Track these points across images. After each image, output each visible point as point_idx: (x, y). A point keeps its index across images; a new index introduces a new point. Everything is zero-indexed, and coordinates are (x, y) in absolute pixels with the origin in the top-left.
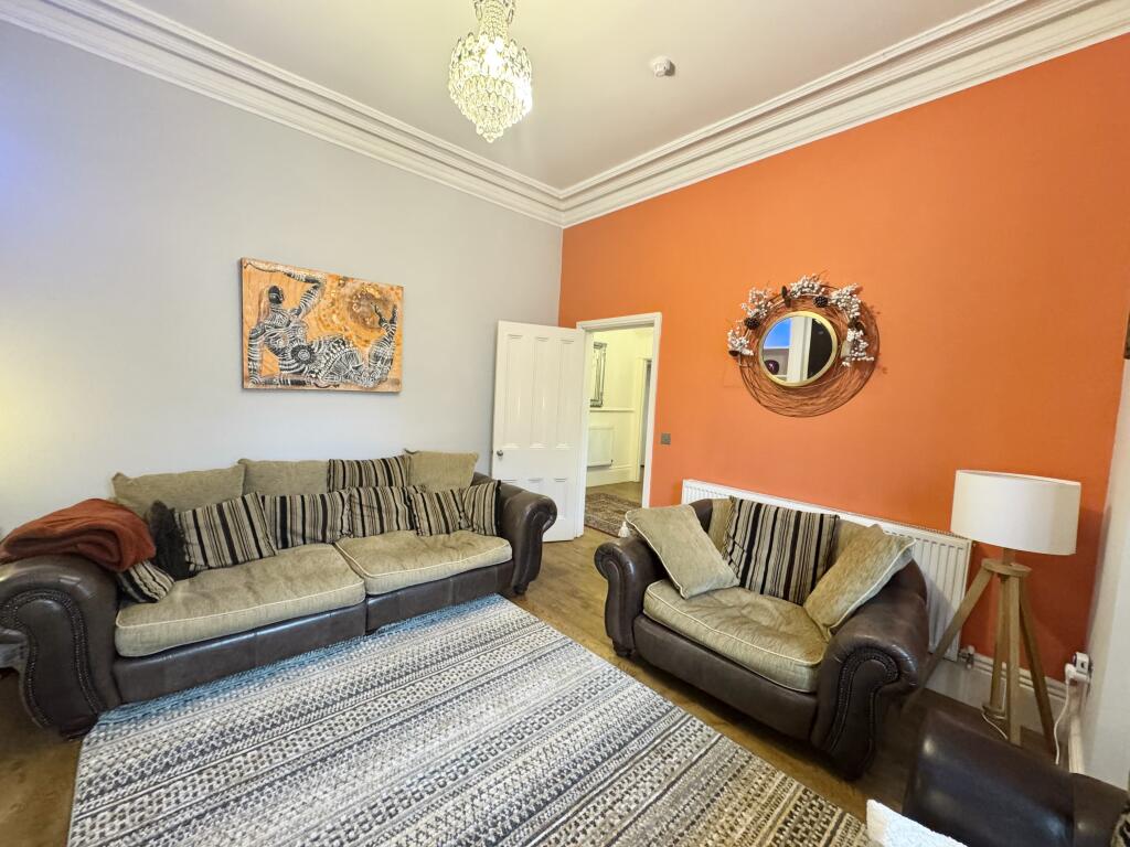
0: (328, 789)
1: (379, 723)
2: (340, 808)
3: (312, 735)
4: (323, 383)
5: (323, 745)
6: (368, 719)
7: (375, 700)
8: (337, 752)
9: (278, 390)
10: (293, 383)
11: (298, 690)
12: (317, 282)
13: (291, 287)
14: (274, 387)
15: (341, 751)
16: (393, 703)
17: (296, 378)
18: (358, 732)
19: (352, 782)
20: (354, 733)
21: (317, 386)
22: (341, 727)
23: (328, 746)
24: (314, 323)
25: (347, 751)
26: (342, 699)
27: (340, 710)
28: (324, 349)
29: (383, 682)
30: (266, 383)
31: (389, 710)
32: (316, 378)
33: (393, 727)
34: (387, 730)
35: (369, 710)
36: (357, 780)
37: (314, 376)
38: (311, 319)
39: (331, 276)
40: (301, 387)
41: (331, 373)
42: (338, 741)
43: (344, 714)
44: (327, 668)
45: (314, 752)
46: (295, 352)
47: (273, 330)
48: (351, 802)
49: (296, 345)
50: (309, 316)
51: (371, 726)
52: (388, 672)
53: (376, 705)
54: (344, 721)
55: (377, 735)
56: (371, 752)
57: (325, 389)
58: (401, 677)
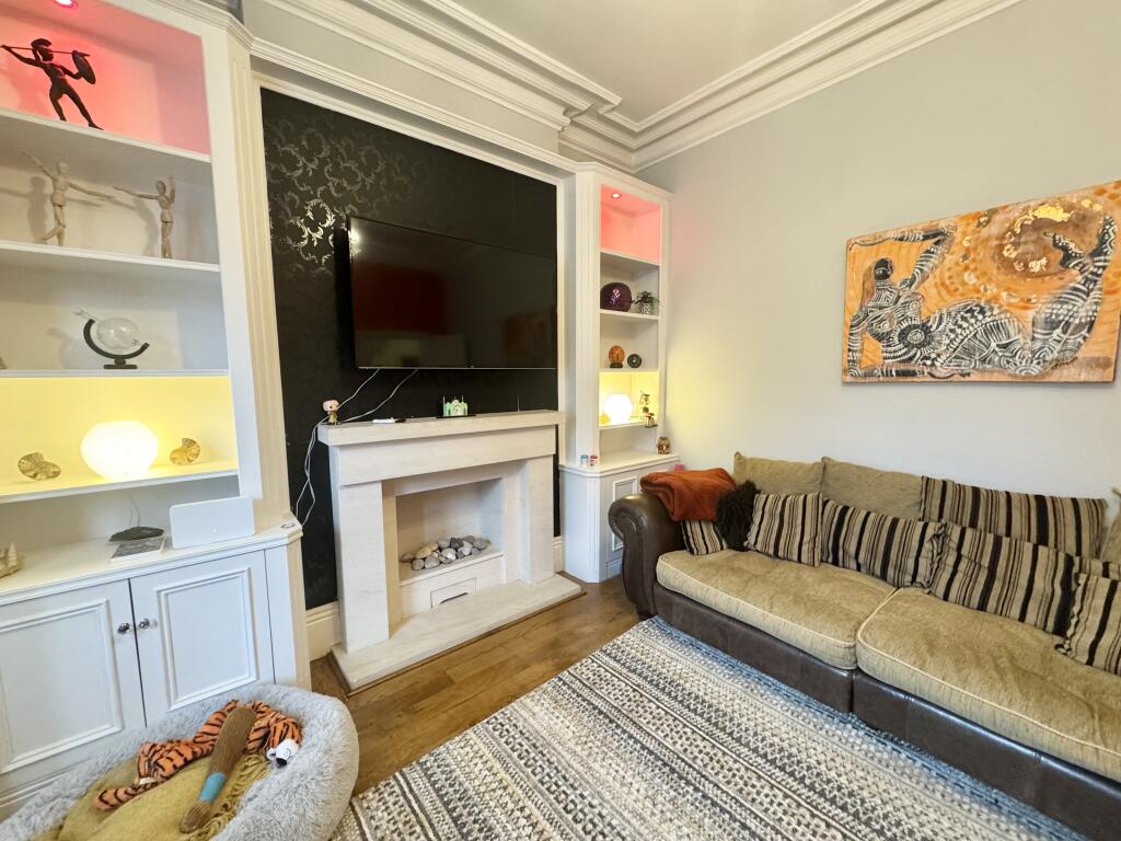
0: (642, 791)
1: (741, 805)
2: (626, 814)
3: (697, 746)
4: (941, 372)
5: (690, 762)
6: (741, 790)
7: (772, 786)
8: (686, 779)
9: (879, 382)
10: (901, 374)
11: (744, 705)
12: (942, 233)
13: (904, 252)
14: (875, 379)
15: (688, 783)
16: (780, 810)
17: (902, 367)
18: (719, 788)
19: (656, 811)
20: (716, 785)
21: (933, 376)
22: (717, 766)
23: (690, 766)
24: (933, 292)
25: (691, 789)
26: (755, 750)
27: (739, 756)
28: (948, 324)
29: (808, 782)
30: (865, 375)
31: (766, 810)
32: (933, 365)
33: (744, 826)
34: (735, 820)
35: (753, 786)
36: (659, 815)
37: (929, 362)
38: (929, 288)
39: (963, 218)
40: (909, 379)
41: (956, 357)
42: (699, 773)
43: (735, 761)
44: (789, 714)
45: (679, 758)
46: (903, 335)
47: (877, 312)
48: (633, 821)
49: (905, 325)
50: (926, 284)
51: (733, 798)
52: (829, 781)
53: (767, 790)
54: (727, 767)
55: (723, 811)
56: (698, 815)
57: (946, 381)
58: (833, 801)
